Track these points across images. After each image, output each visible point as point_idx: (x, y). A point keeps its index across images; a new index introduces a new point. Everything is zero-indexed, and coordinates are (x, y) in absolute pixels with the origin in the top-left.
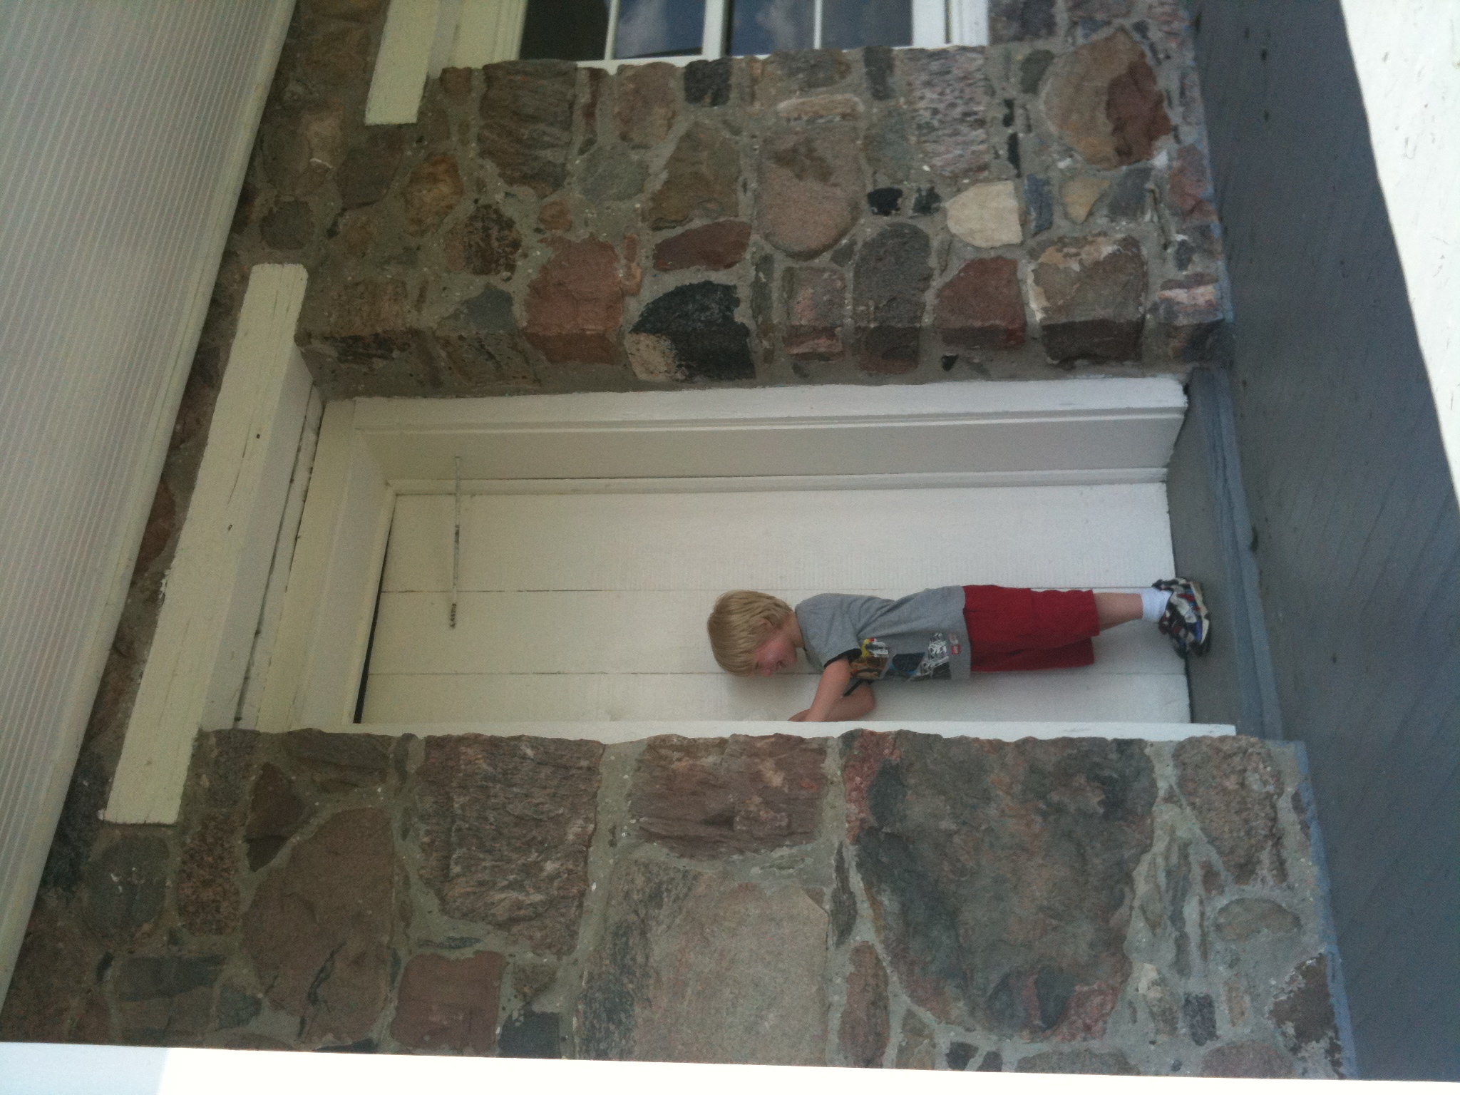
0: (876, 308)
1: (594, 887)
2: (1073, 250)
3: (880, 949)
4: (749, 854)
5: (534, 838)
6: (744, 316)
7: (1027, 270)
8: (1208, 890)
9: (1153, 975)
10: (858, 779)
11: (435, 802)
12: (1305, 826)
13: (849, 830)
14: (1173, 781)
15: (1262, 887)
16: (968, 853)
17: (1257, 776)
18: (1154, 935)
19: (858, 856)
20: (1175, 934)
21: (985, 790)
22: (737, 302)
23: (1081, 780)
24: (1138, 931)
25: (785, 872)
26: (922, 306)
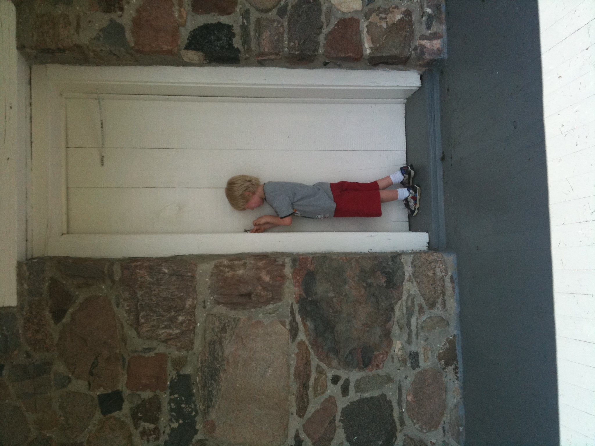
0: (299, 44)
1: (199, 325)
2: (383, 16)
3: (307, 342)
4: (258, 309)
5: (172, 306)
6: (238, 44)
7: (364, 25)
8: (420, 314)
9: (400, 346)
10: (298, 278)
11: (129, 294)
12: (453, 288)
13: (296, 298)
14: (411, 272)
15: (438, 311)
16: (338, 304)
17: (439, 269)
18: (401, 332)
19: (299, 308)
20: (408, 331)
21: (345, 279)
22: (234, 35)
23: (379, 273)
24: (396, 330)
25: (272, 315)
26: (318, 43)
